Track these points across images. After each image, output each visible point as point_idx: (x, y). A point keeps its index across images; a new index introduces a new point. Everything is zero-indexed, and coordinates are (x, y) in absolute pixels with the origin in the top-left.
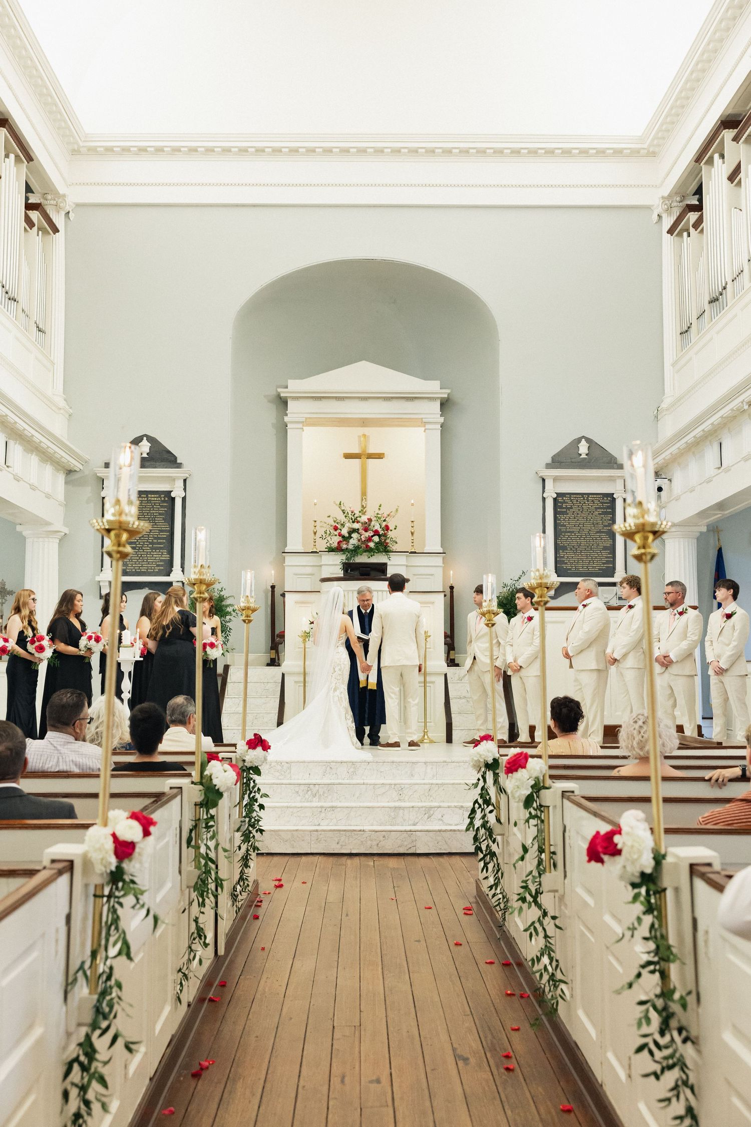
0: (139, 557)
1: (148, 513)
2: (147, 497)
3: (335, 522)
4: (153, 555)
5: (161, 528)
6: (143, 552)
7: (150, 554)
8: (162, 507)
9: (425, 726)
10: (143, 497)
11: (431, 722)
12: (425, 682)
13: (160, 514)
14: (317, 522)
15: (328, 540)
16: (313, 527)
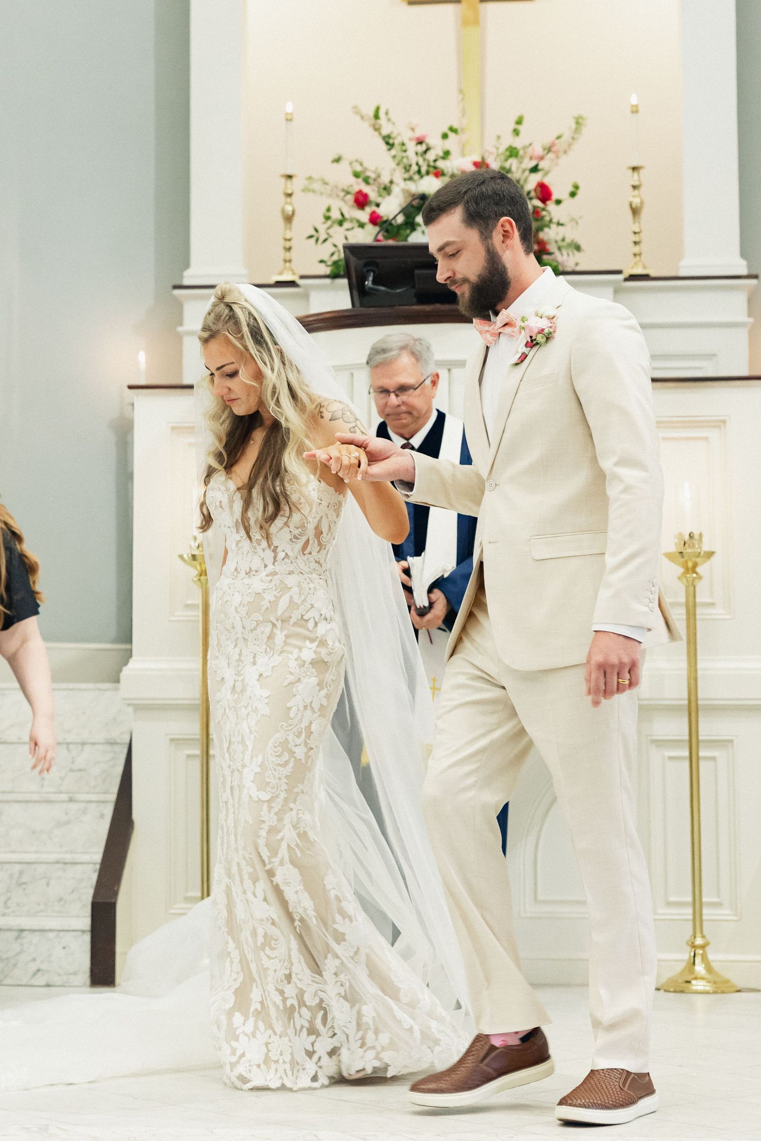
3: (357, 175)
9: (697, 920)
11: (718, 905)
12: (693, 742)
14: (294, 179)
15: (335, 246)
16: (283, 198)
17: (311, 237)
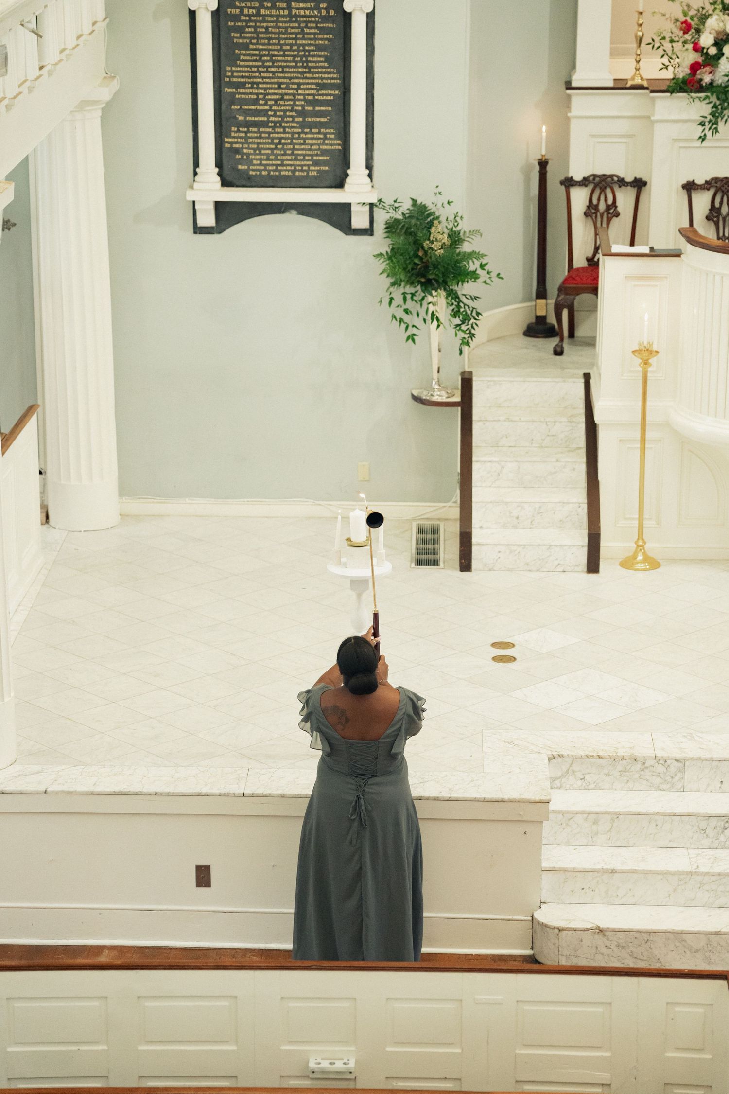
0: (276, 144)
1: (291, 45)
2: (289, 8)
4: (305, 139)
5: (322, 78)
6: (284, 132)
7: (299, 138)
8: (322, 30)
10: (279, 9)
13: (319, 48)
14: (644, 14)
15: (665, 51)
16: (636, 26)
17: (649, 44)
